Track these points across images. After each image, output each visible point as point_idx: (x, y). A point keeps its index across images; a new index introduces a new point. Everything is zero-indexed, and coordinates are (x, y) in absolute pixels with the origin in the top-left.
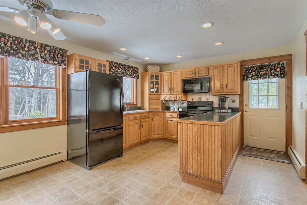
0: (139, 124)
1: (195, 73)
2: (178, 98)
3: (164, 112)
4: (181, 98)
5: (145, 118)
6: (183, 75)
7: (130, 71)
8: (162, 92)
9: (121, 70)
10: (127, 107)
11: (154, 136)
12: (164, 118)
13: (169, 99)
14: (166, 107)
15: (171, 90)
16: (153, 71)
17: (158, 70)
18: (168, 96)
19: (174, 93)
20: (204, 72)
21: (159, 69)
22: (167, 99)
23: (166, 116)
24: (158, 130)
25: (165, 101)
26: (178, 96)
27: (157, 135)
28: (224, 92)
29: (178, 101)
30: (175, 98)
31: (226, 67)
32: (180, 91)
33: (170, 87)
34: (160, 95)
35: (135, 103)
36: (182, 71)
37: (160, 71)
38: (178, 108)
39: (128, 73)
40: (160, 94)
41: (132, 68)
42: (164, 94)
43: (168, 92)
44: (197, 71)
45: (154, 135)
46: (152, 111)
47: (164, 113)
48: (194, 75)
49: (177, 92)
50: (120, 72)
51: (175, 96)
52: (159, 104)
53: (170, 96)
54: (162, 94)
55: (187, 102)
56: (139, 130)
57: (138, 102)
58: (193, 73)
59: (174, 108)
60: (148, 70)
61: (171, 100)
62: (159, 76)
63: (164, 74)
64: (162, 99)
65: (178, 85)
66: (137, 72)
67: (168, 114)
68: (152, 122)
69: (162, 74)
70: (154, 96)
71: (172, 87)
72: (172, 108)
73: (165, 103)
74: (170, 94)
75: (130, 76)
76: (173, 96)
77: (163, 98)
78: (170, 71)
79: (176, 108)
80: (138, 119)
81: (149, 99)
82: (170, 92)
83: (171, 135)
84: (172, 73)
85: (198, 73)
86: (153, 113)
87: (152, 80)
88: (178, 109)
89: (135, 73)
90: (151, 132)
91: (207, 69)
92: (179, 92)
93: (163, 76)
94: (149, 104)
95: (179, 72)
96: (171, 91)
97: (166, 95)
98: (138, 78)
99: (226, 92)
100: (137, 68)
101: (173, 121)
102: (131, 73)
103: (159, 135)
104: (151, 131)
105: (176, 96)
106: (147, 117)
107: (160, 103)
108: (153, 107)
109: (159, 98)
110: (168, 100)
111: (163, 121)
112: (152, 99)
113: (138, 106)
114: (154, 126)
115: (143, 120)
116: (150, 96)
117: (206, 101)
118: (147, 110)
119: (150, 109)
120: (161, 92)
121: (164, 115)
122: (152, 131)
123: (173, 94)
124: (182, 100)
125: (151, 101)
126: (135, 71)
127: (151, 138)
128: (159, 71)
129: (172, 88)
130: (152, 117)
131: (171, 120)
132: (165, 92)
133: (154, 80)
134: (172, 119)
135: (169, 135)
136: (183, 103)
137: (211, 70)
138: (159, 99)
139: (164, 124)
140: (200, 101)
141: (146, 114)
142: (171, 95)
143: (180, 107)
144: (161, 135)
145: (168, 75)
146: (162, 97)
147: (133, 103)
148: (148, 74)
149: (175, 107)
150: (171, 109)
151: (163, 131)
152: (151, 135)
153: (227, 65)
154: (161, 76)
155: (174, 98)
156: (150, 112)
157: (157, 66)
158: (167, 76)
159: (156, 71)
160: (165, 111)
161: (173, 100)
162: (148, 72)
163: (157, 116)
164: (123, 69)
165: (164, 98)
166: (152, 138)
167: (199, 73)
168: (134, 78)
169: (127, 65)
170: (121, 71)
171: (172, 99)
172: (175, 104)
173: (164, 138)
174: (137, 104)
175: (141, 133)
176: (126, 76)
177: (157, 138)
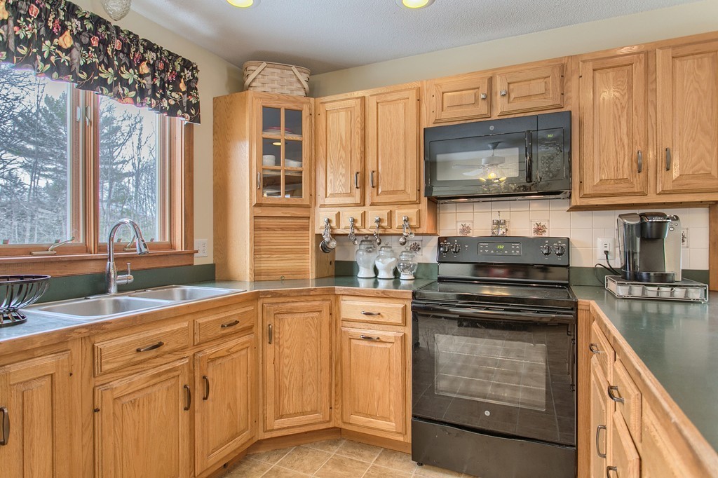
0: (184, 380)
1: (489, 98)
2: (398, 221)
3: (331, 292)
4: (414, 223)
5: (223, 336)
6: (423, 109)
7: (145, 69)
8: (321, 192)
9: (66, 41)
10: (119, 273)
11: (278, 423)
12: (330, 325)
13: (354, 227)
14: (337, 262)
15: (363, 181)
16: (276, 91)
17: (298, 89)
18: (348, 215)
19: (377, 200)
20: (538, 87)
21: (306, 85)
22: (344, 227)
23: (344, 315)
24: (302, 389)
25: (334, 236)
26: (400, 214)
27: (295, 414)
28: (651, 189)
29: (402, 240)
30: (333, 224)
31: (661, 58)
32: (409, 190)
33: (357, 167)
34: (308, 207)
35: (179, 246)
36: (419, 91)
37: (307, 95)
38: (393, 268)
39: (129, 75)
40: (306, 202)
41: (151, 56)
42: (328, 201)
43: (350, 194)
44: (500, 87)
45: (281, 417)
46: (268, 293)
47: (332, 298)
48: (482, 109)
49: (394, 192)
50: (64, 57)
51: (383, 213)
52: (305, 251)
53: (357, 213)
54: (320, 201)
55: (440, 240)
56: (183, 416)
57: (196, 241)
58: (476, 96)
59: (376, 270)
60: (248, 81)
61: (365, 231)
62: (305, 114)
63: (328, 107)
64: (319, 226)
65: (402, 161)
66: (191, 87)
67: (352, 307)
68: (270, 350)
69: (322, 110)
70: (279, 212)
71: (371, 166)
72: (368, 268)
73: (333, 244)
74: (357, 205)
75: (142, 98)
76: (373, 214)
77: (323, 223)
78: (360, 94)
79: (387, 270)
80: (171, 352)
81: (256, 228)
82: (358, 192)
83: (367, 415)
84: (371, 103)
85: (507, 95)
86: (275, 300)
87: (270, 134)
88: (396, 273)
89: (177, 89)
90: (264, 404)
91: (557, 74)
92: (404, 191)
93: (322, 117)
94: (256, 252)
95: (405, 94)
96: (362, 186)
97: (338, 209)
98: (196, 119)
99: (664, 193)
100: (187, 64)
101: (378, 340)
102: (147, 82)
103: (303, 413)
104: (264, 396)
105: (390, 214)
106: (238, 327)
107: (311, 245)
108: (273, 264)
109: (303, 222)
110: (349, 232)
111: (325, 341)
112: (268, 229)
113: (195, 264)
114: (277, 371)
115: (210, 351)
116: (259, 212)
117: (533, 235)
118: (245, 286)
119: (257, 276)
120: (313, 196)
121: (334, 313)
122: (271, 399)
123: (372, 204)
124: (420, 231)
125: (265, 236)
126: (179, 77)
127: (262, 436)
128: (302, 93)
129: (369, 173)
130: (270, 320)
131: (368, 338)
132: (333, 195)
133: (281, 136)
134: (375, 332)
135: (357, 413)
136: (416, 248)
137: (575, 77)
138: (306, 228)
139: (331, 358)
140: (502, 237)
141: (233, 313)
142: (361, 210)
143: (406, 268)
144: (314, 412)
145: (349, 110)
146: (321, 219)
147: (171, 246)
148: (249, 101)
149: (379, 265)
150: (364, 272)
151: (326, 392)
152: (264, 422)
153: (674, 47)
154: (314, 115)
155: (379, 221)
156: (256, 297)
157: (293, 68)
158: (343, 114)
159: (292, 91)
160: (339, 289)
161: (372, 231)
162: (250, 93)
163: (298, 316)
164: (85, 40)
165: (329, 221)
166: (268, 436)
167: (513, 96)
168: (172, 111)
169: (117, 28)
170: (68, 51)
171: (370, 227)
172: (382, 253)
173: (331, 425)
174: (192, 254)
175: (198, 434)
176: (110, 88)
177: (297, 431)
